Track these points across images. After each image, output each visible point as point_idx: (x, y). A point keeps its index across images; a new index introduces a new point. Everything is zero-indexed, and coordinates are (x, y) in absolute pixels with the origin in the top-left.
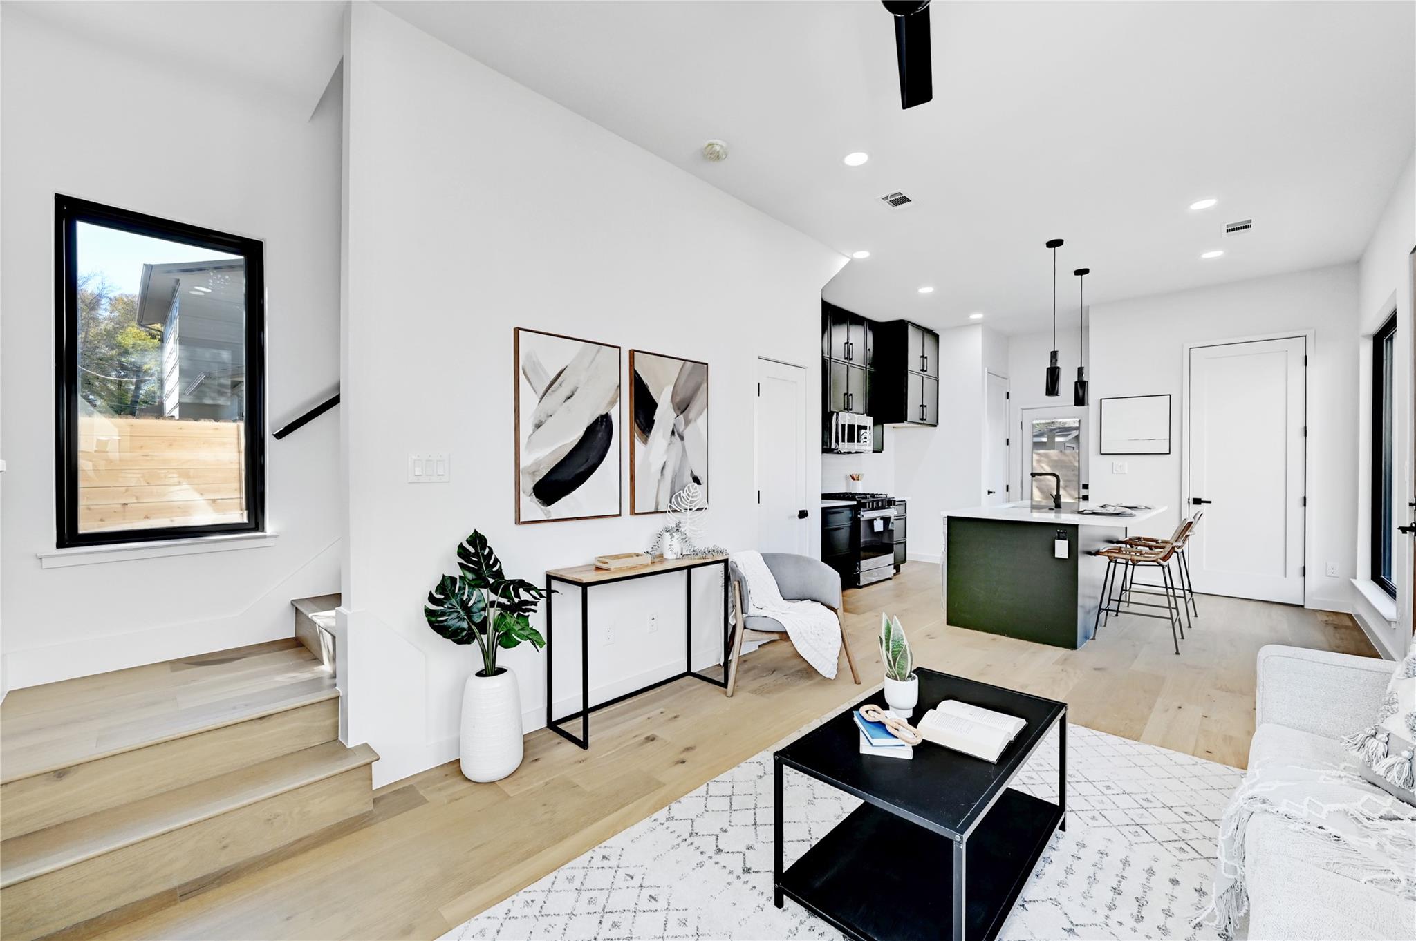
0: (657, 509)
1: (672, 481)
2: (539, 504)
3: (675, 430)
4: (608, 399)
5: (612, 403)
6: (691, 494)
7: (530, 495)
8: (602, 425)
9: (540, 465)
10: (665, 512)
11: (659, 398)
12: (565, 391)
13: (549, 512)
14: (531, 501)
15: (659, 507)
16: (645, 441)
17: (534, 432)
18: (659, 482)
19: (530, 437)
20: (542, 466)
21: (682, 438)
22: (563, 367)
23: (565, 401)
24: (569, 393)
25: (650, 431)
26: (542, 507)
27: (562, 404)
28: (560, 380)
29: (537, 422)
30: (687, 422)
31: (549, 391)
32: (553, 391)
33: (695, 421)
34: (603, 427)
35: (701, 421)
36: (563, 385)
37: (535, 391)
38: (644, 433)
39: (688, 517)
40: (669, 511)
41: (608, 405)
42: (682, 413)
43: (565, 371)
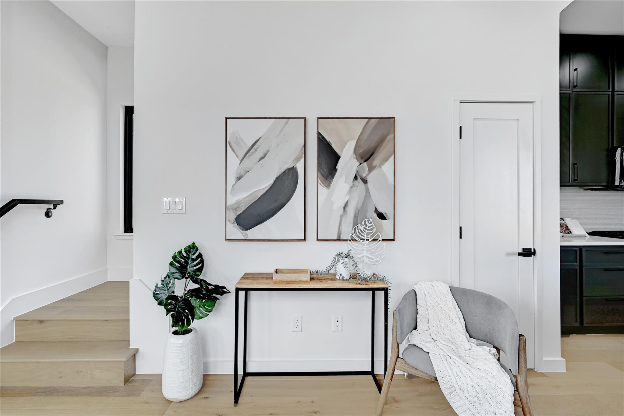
0: (340, 237)
1: (355, 217)
2: (240, 230)
3: (358, 175)
4: (294, 156)
5: (298, 159)
6: (367, 228)
7: (233, 223)
8: (289, 175)
9: (240, 204)
10: (347, 240)
11: (342, 151)
12: (260, 153)
13: (247, 235)
14: (233, 227)
15: (341, 236)
16: (328, 186)
17: (236, 183)
18: (341, 217)
19: (233, 186)
20: (242, 205)
21: (365, 181)
22: (258, 138)
23: (259, 161)
24: (261, 155)
25: (333, 177)
26: (242, 231)
27: (257, 163)
28: (255, 147)
29: (238, 176)
30: (371, 169)
31: (247, 155)
32: (251, 155)
33: (380, 166)
34: (290, 176)
35: (387, 167)
36: (258, 150)
37: (237, 157)
38: (326, 179)
39: (365, 246)
40: (350, 240)
41: (294, 161)
42: (365, 161)
43: (259, 141)
